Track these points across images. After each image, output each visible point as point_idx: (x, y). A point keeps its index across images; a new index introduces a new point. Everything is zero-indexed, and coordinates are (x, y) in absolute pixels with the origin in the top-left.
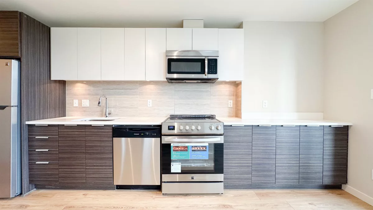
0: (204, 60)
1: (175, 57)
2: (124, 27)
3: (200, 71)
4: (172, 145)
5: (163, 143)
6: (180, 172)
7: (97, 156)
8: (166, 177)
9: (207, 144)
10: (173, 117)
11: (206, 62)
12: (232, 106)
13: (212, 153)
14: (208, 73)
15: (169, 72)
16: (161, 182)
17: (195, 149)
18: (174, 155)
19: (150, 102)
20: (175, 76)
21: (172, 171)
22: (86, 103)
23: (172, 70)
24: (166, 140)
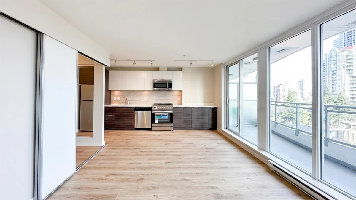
0: (167, 83)
1: (156, 82)
2: (137, 70)
3: (165, 87)
4: (155, 113)
5: (152, 113)
6: (158, 123)
7: (129, 118)
8: (153, 125)
9: (167, 113)
10: (155, 105)
11: (168, 84)
12: (179, 100)
13: (169, 116)
14: (169, 88)
15: (154, 87)
16: (151, 126)
17: (164, 115)
18: (156, 117)
19: (146, 99)
20: (156, 89)
21: (155, 123)
22: (119, 99)
23: (155, 87)
24: (153, 112)
